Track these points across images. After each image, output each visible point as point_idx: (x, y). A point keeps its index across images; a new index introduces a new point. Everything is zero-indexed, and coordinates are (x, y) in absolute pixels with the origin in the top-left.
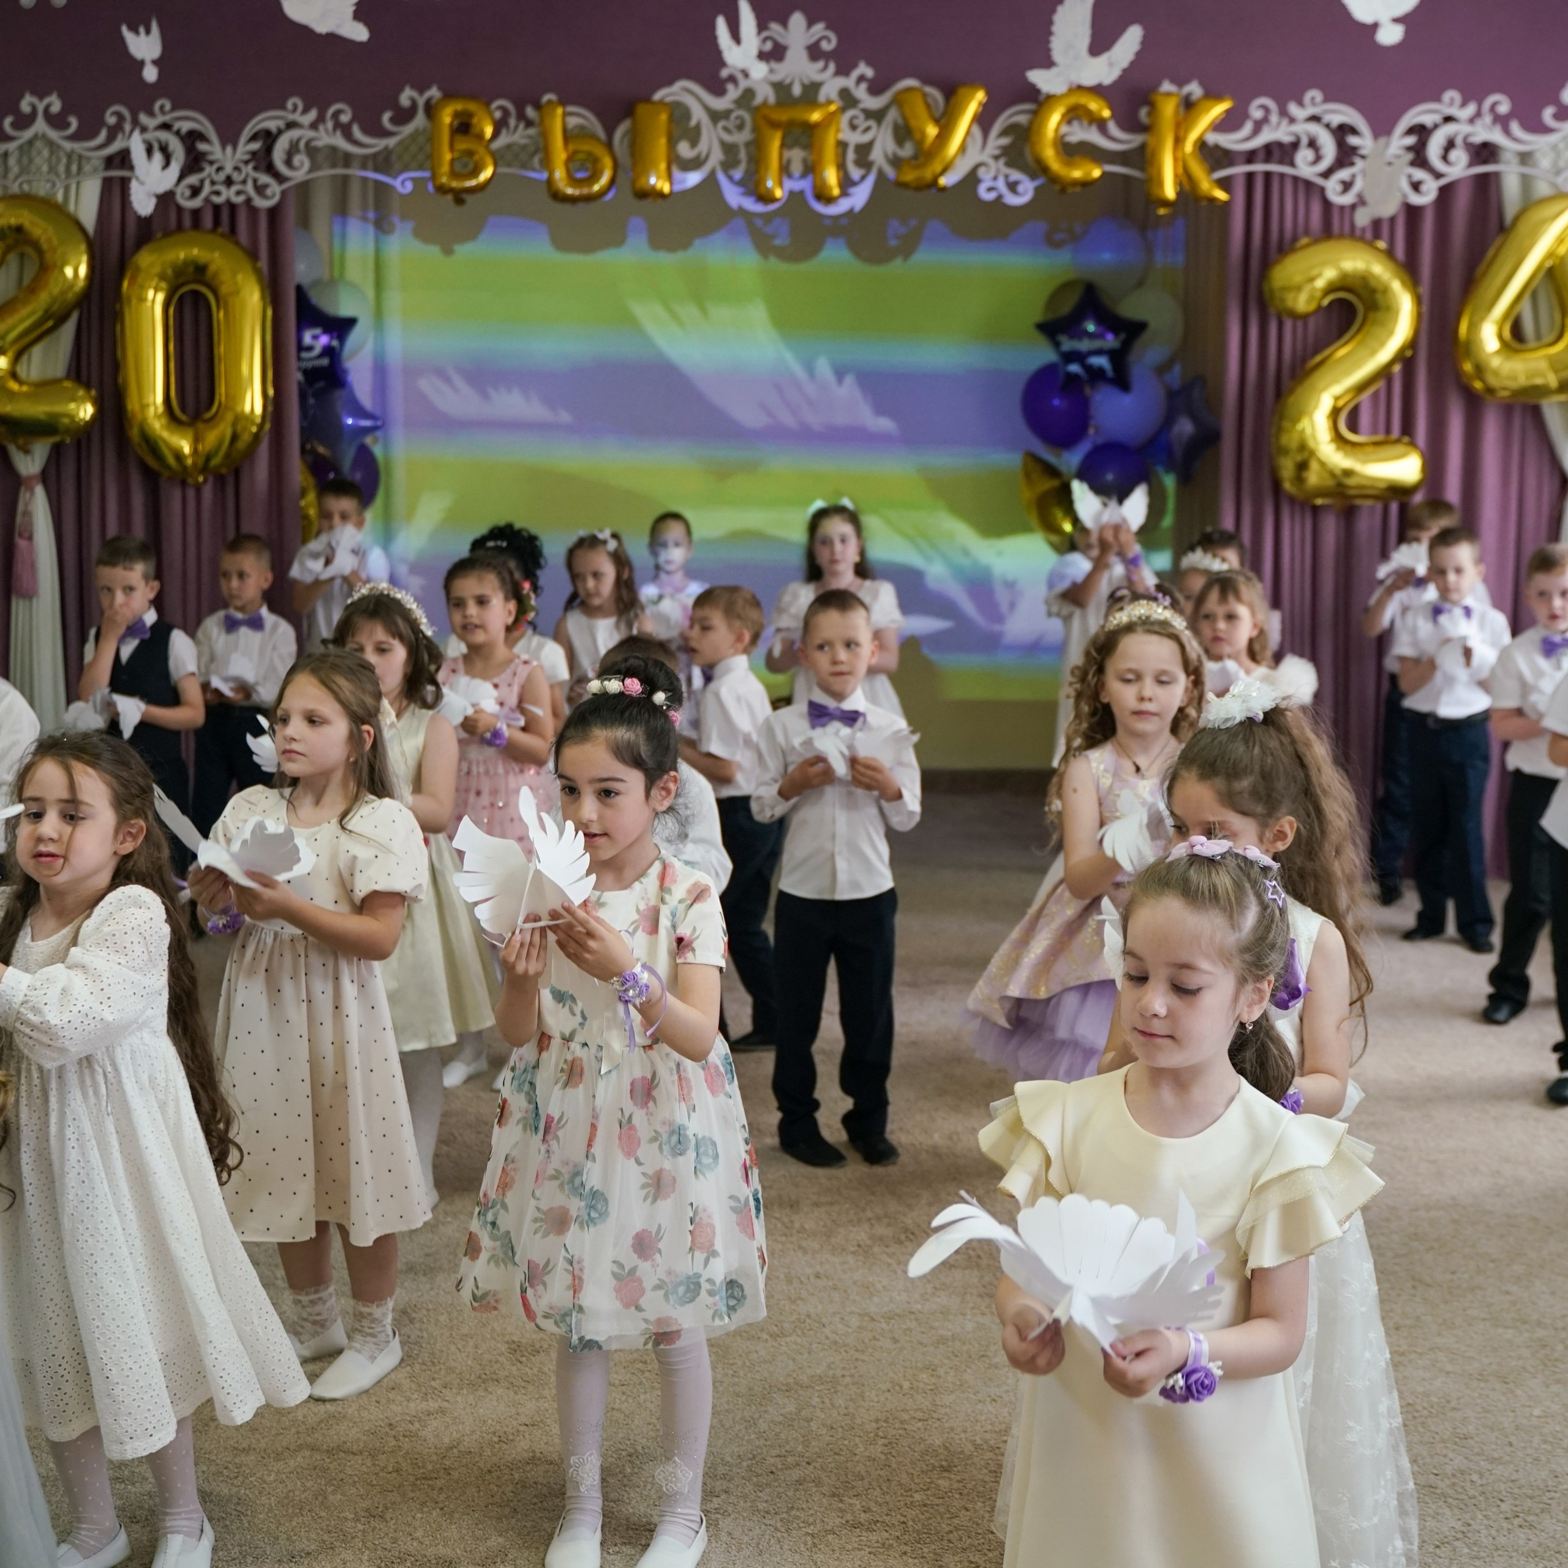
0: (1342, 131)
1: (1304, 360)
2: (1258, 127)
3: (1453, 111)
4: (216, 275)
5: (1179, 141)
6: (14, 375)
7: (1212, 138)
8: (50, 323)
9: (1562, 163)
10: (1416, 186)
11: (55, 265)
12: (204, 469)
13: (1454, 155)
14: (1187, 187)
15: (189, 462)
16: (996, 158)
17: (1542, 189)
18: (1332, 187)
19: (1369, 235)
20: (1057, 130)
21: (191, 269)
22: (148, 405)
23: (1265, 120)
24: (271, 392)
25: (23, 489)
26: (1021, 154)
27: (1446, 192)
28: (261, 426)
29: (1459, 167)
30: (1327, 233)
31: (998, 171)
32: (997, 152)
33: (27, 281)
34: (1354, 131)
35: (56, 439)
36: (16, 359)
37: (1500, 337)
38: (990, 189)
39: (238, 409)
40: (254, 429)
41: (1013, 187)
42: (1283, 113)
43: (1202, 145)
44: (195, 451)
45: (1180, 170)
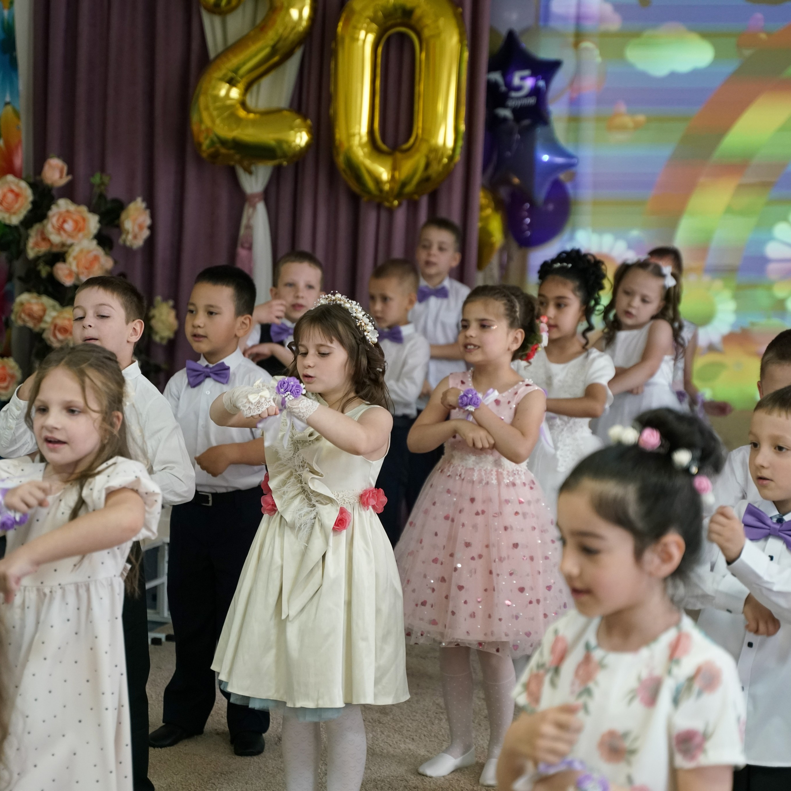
4: (420, 19)
6: (243, 104)
8: (276, 59)
11: (282, 7)
12: (399, 195)
15: (387, 187)
21: (399, 13)
22: (354, 135)
24: (463, 127)
25: (247, 206)
28: (451, 158)
33: (259, 21)
35: (275, 162)
36: (247, 89)
39: (433, 142)
40: (445, 160)
44: (393, 177)
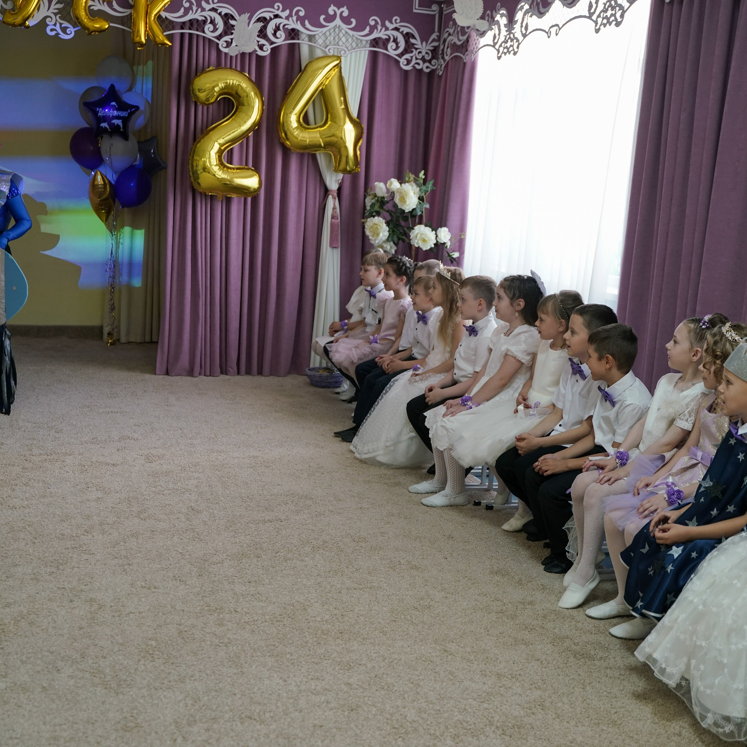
0: (227, 17)
1: (207, 127)
2: (187, 11)
3: (279, 13)
5: (147, 14)
7: (164, 14)
9: (328, 42)
10: (261, 47)
13: (278, 34)
14: (151, 38)
16: (55, 14)
17: (319, 53)
18: (222, 43)
19: (239, 69)
20: (86, 2)
23: (190, 8)
26: (69, 13)
27: (275, 51)
29: (281, 39)
30: (219, 66)
31: (56, 20)
32: (56, 11)
34: (233, 18)
37: (298, 121)
38: (52, 30)
41: (64, 30)
42: (199, 5)
43: (159, 17)
45: (148, 29)
